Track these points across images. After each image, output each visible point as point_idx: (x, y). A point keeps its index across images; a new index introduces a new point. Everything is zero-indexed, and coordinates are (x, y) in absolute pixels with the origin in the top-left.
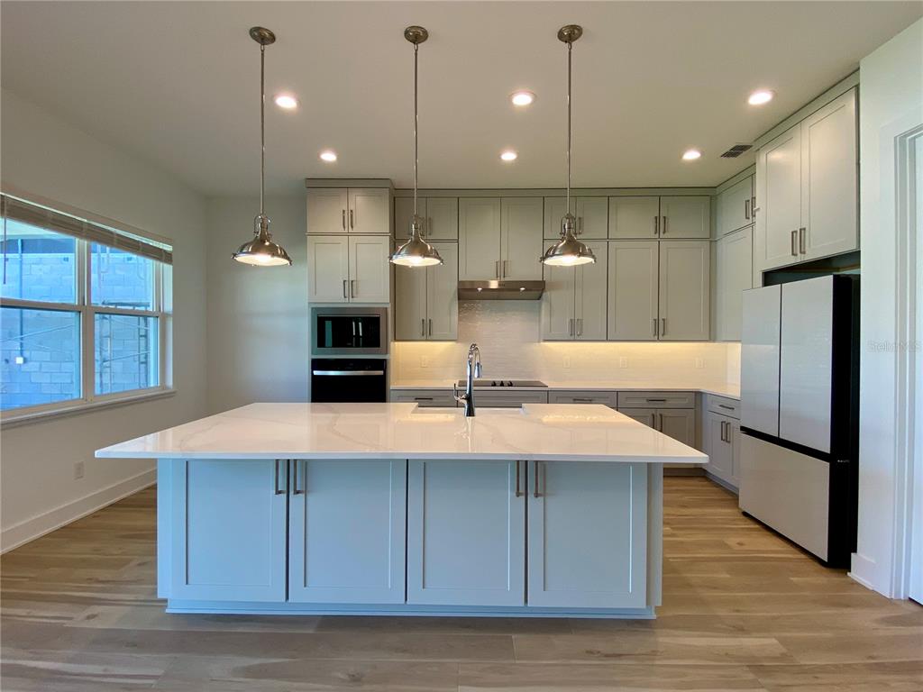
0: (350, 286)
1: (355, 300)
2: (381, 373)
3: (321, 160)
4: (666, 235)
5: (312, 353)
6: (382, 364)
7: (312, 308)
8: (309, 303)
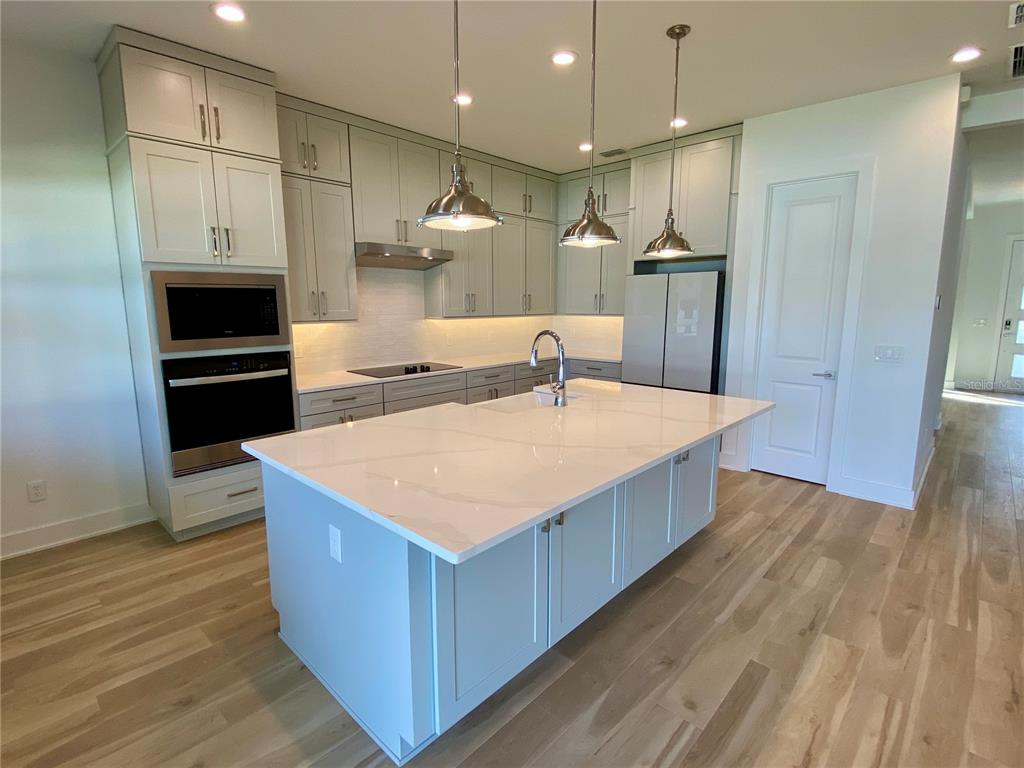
0: (222, 237)
1: (233, 261)
2: (284, 372)
3: (217, 18)
4: (530, 215)
5: (162, 350)
6: (283, 359)
7: (153, 274)
8: (145, 263)
